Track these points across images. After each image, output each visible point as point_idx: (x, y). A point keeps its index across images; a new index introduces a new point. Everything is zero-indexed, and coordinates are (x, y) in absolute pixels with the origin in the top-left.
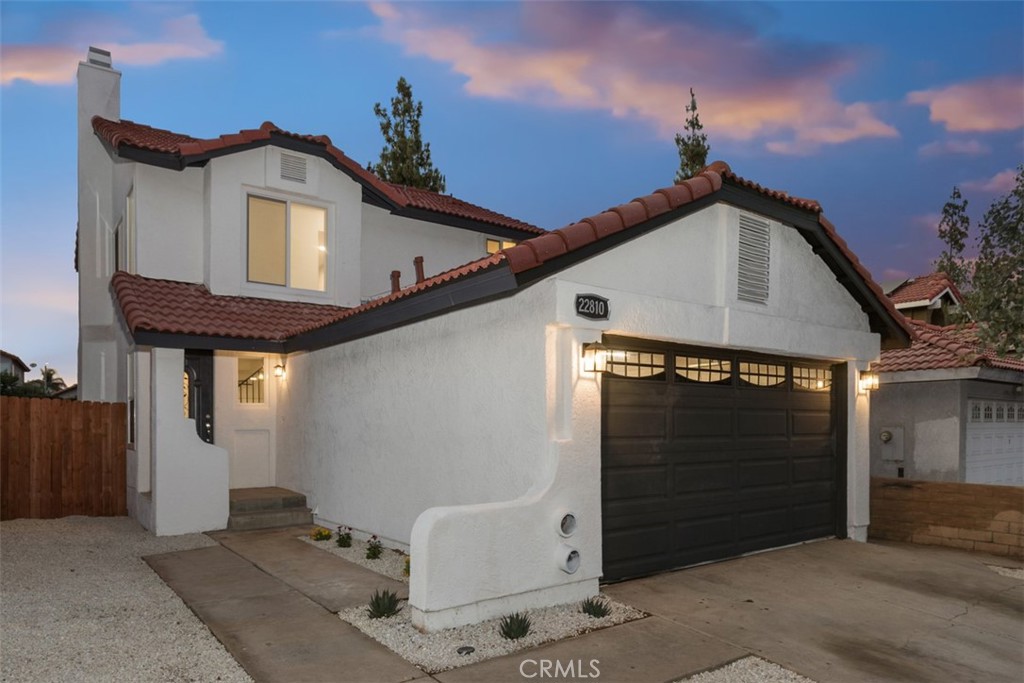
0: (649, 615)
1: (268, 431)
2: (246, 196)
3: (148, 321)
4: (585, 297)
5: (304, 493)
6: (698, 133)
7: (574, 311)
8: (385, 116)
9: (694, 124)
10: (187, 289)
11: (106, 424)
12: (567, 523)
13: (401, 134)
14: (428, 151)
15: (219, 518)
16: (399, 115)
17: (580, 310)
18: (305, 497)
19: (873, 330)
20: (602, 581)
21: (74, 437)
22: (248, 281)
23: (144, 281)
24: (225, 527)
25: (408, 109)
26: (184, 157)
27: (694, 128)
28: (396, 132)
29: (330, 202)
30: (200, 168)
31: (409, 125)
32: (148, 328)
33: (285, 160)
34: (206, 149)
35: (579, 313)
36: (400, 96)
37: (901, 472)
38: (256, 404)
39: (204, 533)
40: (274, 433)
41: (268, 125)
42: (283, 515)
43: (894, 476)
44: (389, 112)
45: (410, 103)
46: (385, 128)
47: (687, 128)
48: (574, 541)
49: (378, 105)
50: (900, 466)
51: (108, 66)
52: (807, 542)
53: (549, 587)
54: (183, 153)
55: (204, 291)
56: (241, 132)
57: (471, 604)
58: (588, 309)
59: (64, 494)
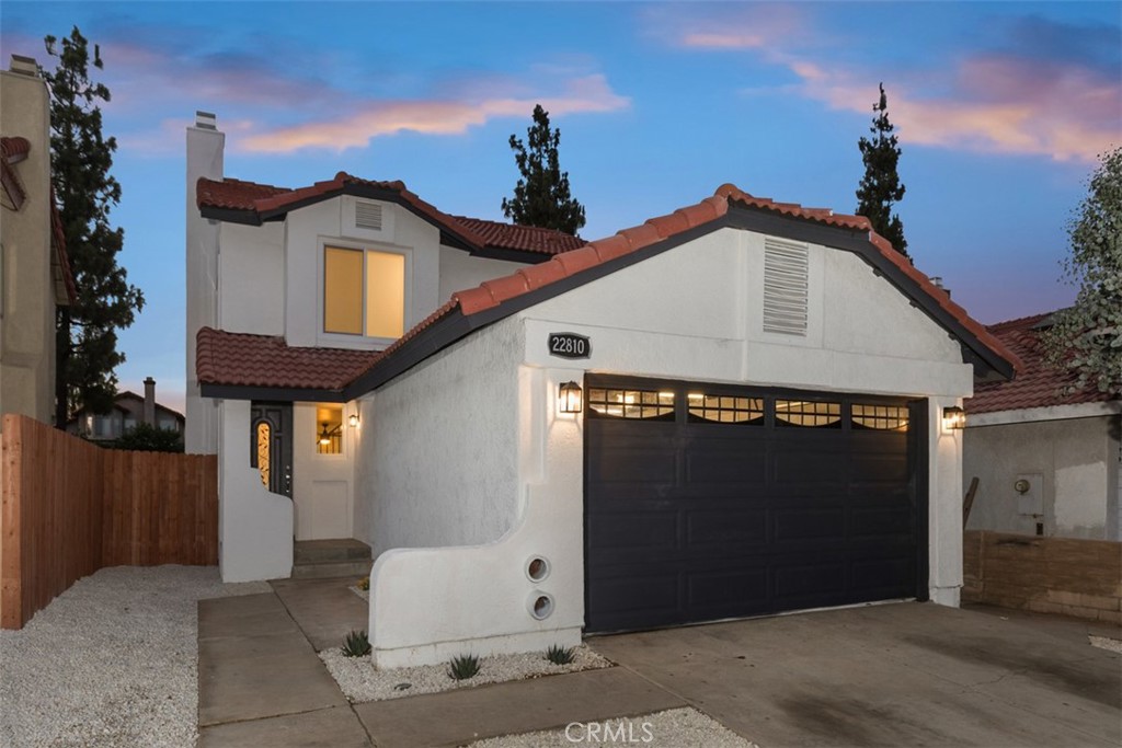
0: (616, 665)
1: (345, 482)
2: (322, 247)
3: (213, 375)
4: (560, 336)
5: (370, 544)
6: (887, 135)
7: (547, 350)
8: (520, 147)
9: (883, 124)
10: (265, 342)
11: (200, 476)
12: (536, 568)
13: (538, 166)
14: (566, 181)
15: (282, 567)
16: (536, 146)
17: (555, 349)
18: (370, 548)
19: (965, 361)
20: (584, 630)
21: (170, 488)
22: (325, 332)
23: (226, 336)
24: (289, 576)
25: (545, 137)
26: (260, 213)
27: (882, 130)
28: (532, 163)
29: (409, 248)
30: (280, 223)
31: (546, 155)
32: (211, 381)
33: (360, 209)
34: (280, 204)
35: (552, 352)
36: (537, 125)
37: (1040, 528)
38: (336, 454)
39: (268, 581)
40: (351, 485)
41: (342, 175)
42: (345, 565)
43: (1032, 533)
44: (526, 144)
45: (547, 131)
46: (521, 160)
47: (873, 130)
48: (545, 586)
49: (513, 137)
50: (1038, 520)
51: (213, 127)
52: (873, 603)
53: (520, 633)
54: (259, 210)
55: (280, 343)
56: (316, 184)
57: (429, 645)
58: (564, 348)
59: (162, 543)
